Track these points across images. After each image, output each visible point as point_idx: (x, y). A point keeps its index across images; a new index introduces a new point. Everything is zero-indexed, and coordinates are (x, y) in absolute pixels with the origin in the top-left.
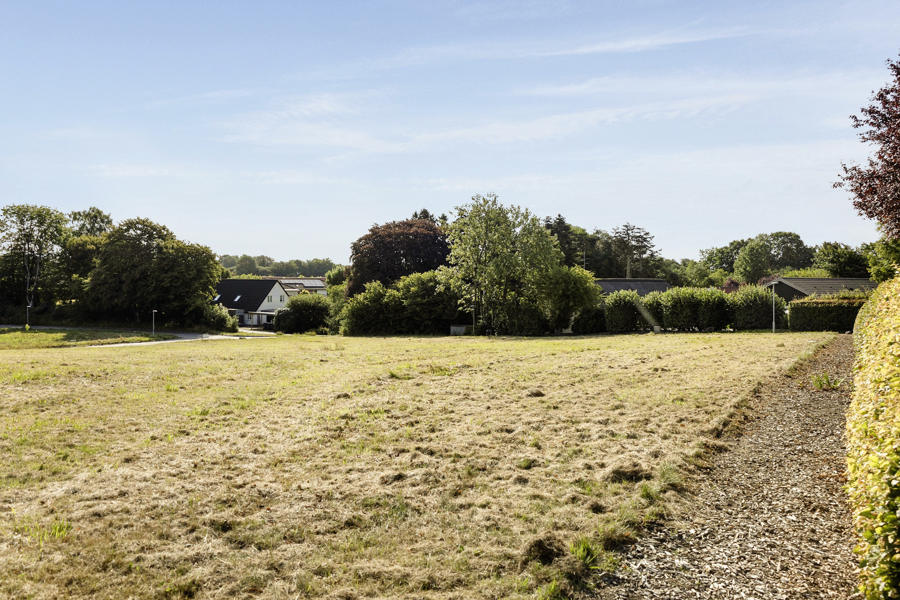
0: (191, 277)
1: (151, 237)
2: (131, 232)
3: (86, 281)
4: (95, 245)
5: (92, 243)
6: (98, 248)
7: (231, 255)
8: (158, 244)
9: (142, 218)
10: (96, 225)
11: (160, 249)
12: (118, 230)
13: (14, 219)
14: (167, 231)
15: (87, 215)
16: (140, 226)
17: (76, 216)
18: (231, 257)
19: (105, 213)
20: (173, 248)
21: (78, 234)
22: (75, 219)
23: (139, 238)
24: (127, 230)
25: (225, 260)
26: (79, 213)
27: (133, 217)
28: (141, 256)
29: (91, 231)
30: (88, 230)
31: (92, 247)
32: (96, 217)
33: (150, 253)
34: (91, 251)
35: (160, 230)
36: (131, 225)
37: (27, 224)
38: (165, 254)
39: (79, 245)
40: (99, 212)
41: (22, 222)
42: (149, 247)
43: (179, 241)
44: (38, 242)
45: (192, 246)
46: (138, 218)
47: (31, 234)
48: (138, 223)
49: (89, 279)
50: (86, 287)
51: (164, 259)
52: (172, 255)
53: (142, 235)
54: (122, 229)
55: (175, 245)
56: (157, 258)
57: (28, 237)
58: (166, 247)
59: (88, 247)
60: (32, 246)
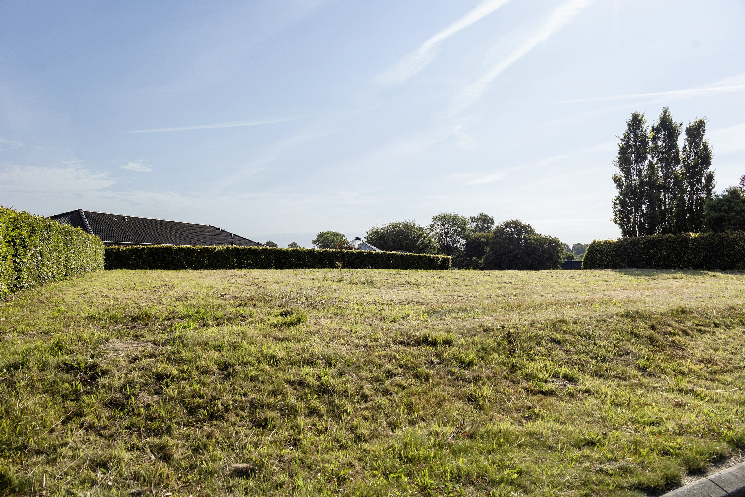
0: (545, 258)
1: (520, 232)
2: (508, 229)
3: (481, 261)
4: (486, 238)
5: (484, 237)
6: (487, 240)
7: (583, 244)
8: (525, 237)
9: (515, 219)
10: (485, 225)
11: (525, 239)
12: (500, 229)
13: (439, 223)
14: (530, 228)
15: (479, 219)
16: (514, 225)
17: (473, 219)
18: (582, 245)
19: (490, 216)
20: (534, 239)
21: (474, 231)
22: (472, 221)
23: (512, 233)
24: (505, 228)
25: (577, 248)
26: (474, 218)
27: (510, 220)
28: (514, 245)
29: (482, 229)
30: (480, 229)
31: (484, 240)
32: (485, 220)
33: (519, 243)
34: (483, 243)
35: (526, 228)
36: (507, 225)
37: (446, 225)
38: (529, 243)
39: (476, 239)
40: (486, 216)
41: (443, 225)
42: (519, 239)
43: (538, 235)
44: (451, 237)
45: (546, 238)
46: (512, 220)
47: (448, 232)
48: (512, 223)
49: (483, 260)
50: (480, 265)
51: (528, 247)
52: (533, 244)
53: (515, 231)
54: (502, 228)
55: (535, 238)
56: (524, 246)
57: (447, 234)
58: (530, 239)
59: (482, 239)
60: (448, 239)
